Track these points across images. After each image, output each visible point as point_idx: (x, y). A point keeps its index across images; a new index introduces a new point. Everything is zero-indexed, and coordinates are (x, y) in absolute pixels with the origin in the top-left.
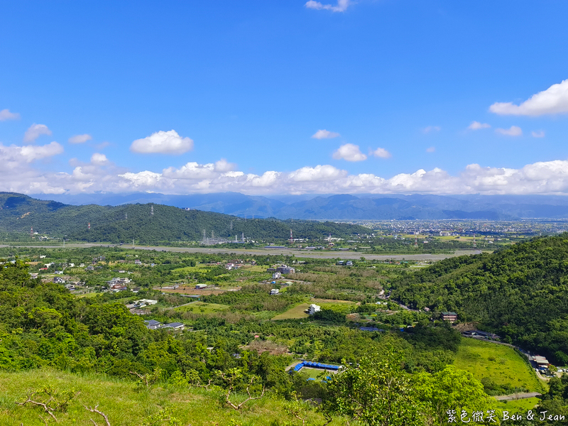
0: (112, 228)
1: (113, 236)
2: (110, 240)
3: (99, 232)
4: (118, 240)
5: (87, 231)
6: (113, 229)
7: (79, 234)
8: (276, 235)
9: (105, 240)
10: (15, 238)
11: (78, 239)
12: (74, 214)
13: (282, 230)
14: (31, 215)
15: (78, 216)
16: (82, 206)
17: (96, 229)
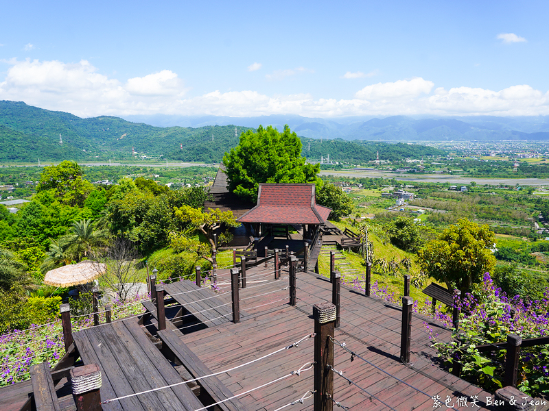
0: (203, 148)
1: (205, 156)
2: (203, 160)
3: (192, 152)
4: (210, 160)
5: (181, 151)
6: (205, 150)
7: (174, 154)
8: (355, 157)
9: (198, 160)
10: (122, 157)
11: (174, 159)
12: (164, 135)
13: (361, 151)
14: (127, 136)
15: (167, 137)
16: (168, 128)
17: (189, 149)
